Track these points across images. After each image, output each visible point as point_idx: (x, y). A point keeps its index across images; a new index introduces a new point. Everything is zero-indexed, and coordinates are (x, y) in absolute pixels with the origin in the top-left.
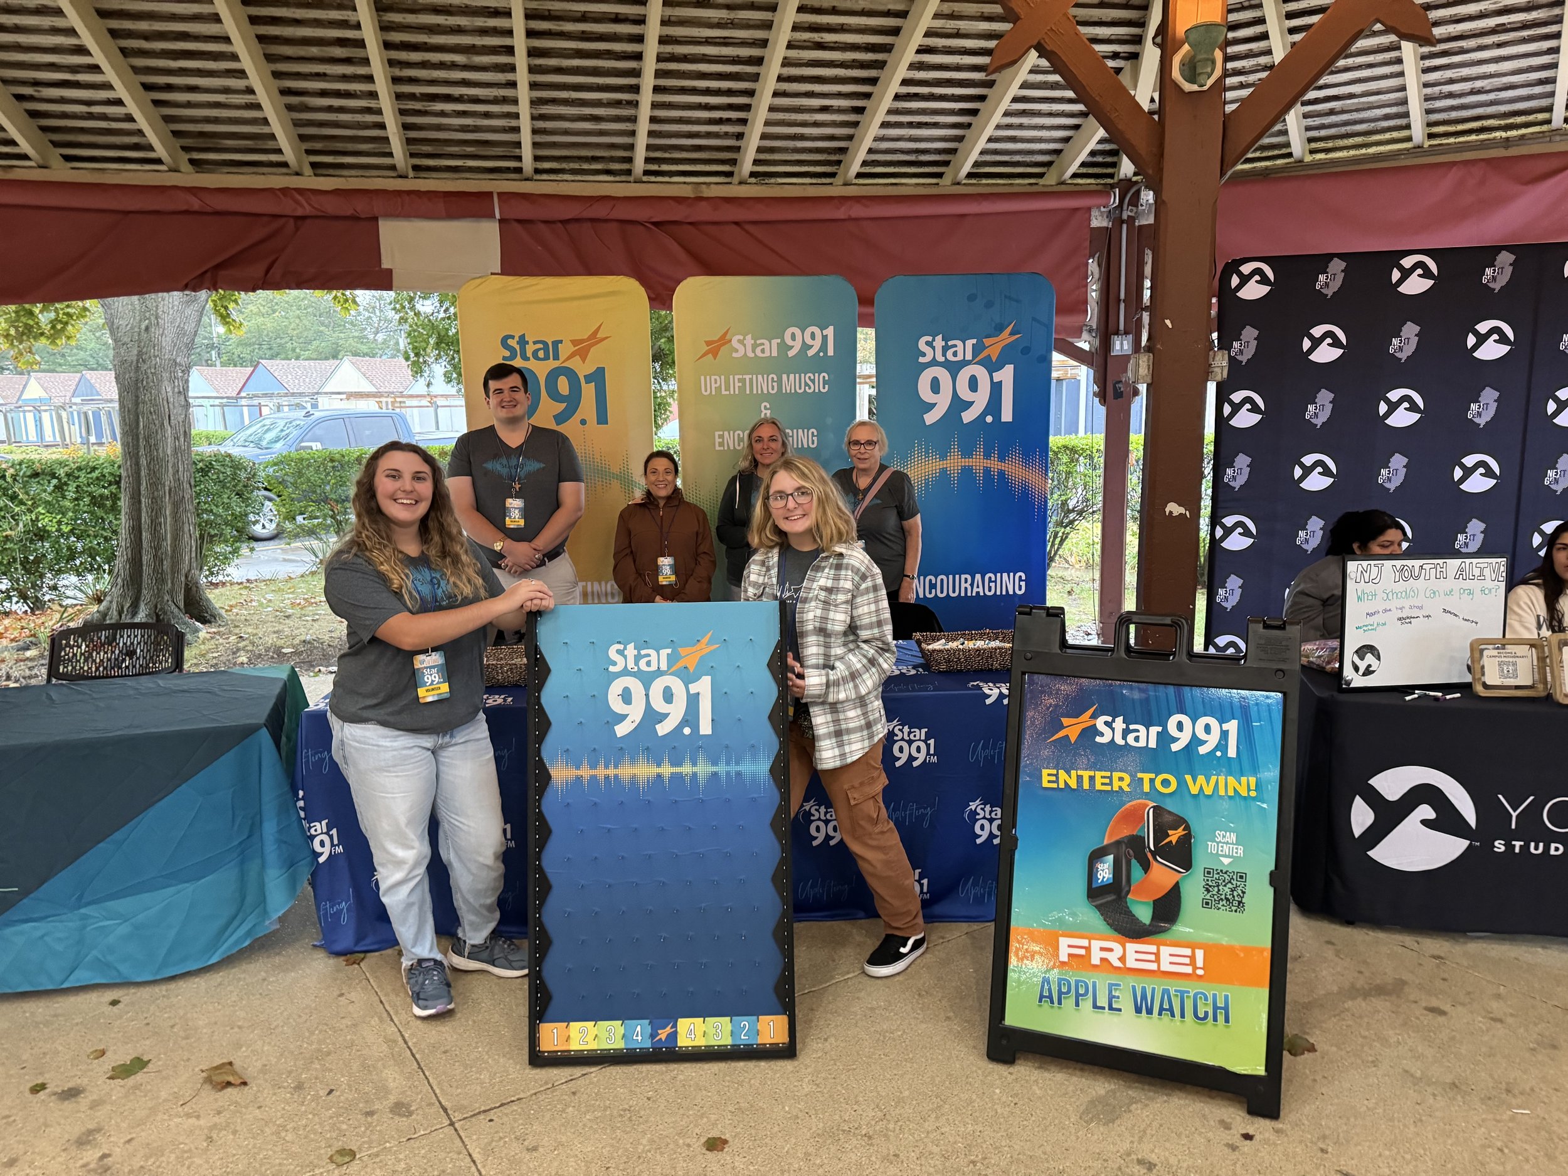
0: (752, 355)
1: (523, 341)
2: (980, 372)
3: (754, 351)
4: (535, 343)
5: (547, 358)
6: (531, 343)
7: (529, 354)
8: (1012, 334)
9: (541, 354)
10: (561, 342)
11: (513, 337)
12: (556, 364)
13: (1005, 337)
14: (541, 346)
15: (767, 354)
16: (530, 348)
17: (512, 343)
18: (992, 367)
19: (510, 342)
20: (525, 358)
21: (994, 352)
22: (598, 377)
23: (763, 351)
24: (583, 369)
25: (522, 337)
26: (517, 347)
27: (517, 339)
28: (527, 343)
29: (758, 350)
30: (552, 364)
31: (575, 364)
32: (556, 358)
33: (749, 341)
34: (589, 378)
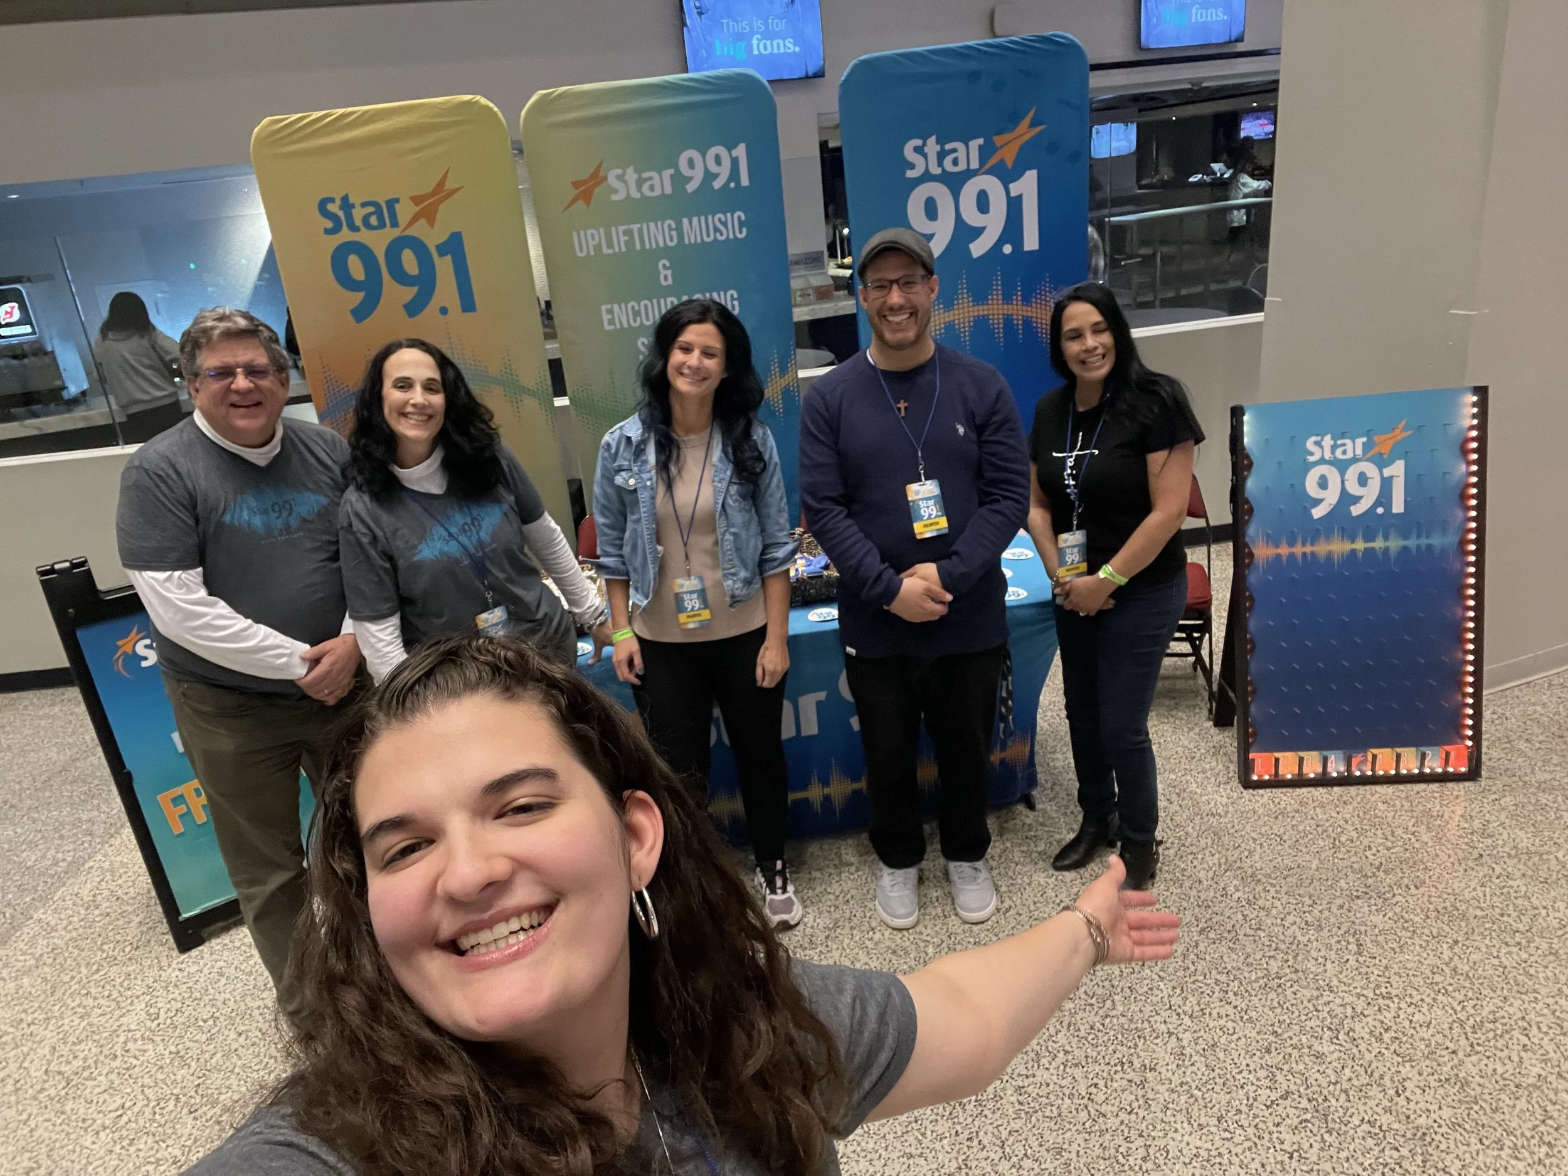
0: (638, 196)
1: (346, 205)
2: (991, 184)
3: (639, 189)
4: (364, 205)
5: (382, 225)
6: (358, 206)
7: (358, 222)
8: (1033, 124)
9: (374, 220)
10: (397, 200)
11: (332, 200)
12: (395, 233)
13: (1024, 132)
14: (371, 209)
15: (657, 192)
16: (358, 214)
17: (332, 208)
18: (1007, 176)
19: (331, 207)
20: (354, 228)
21: (1008, 155)
22: (454, 246)
23: (652, 188)
24: (433, 236)
25: (345, 199)
26: (341, 214)
27: (338, 202)
28: (353, 206)
29: (645, 188)
30: (390, 234)
31: (421, 230)
32: (395, 224)
33: (631, 176)
34: (442, 250)
